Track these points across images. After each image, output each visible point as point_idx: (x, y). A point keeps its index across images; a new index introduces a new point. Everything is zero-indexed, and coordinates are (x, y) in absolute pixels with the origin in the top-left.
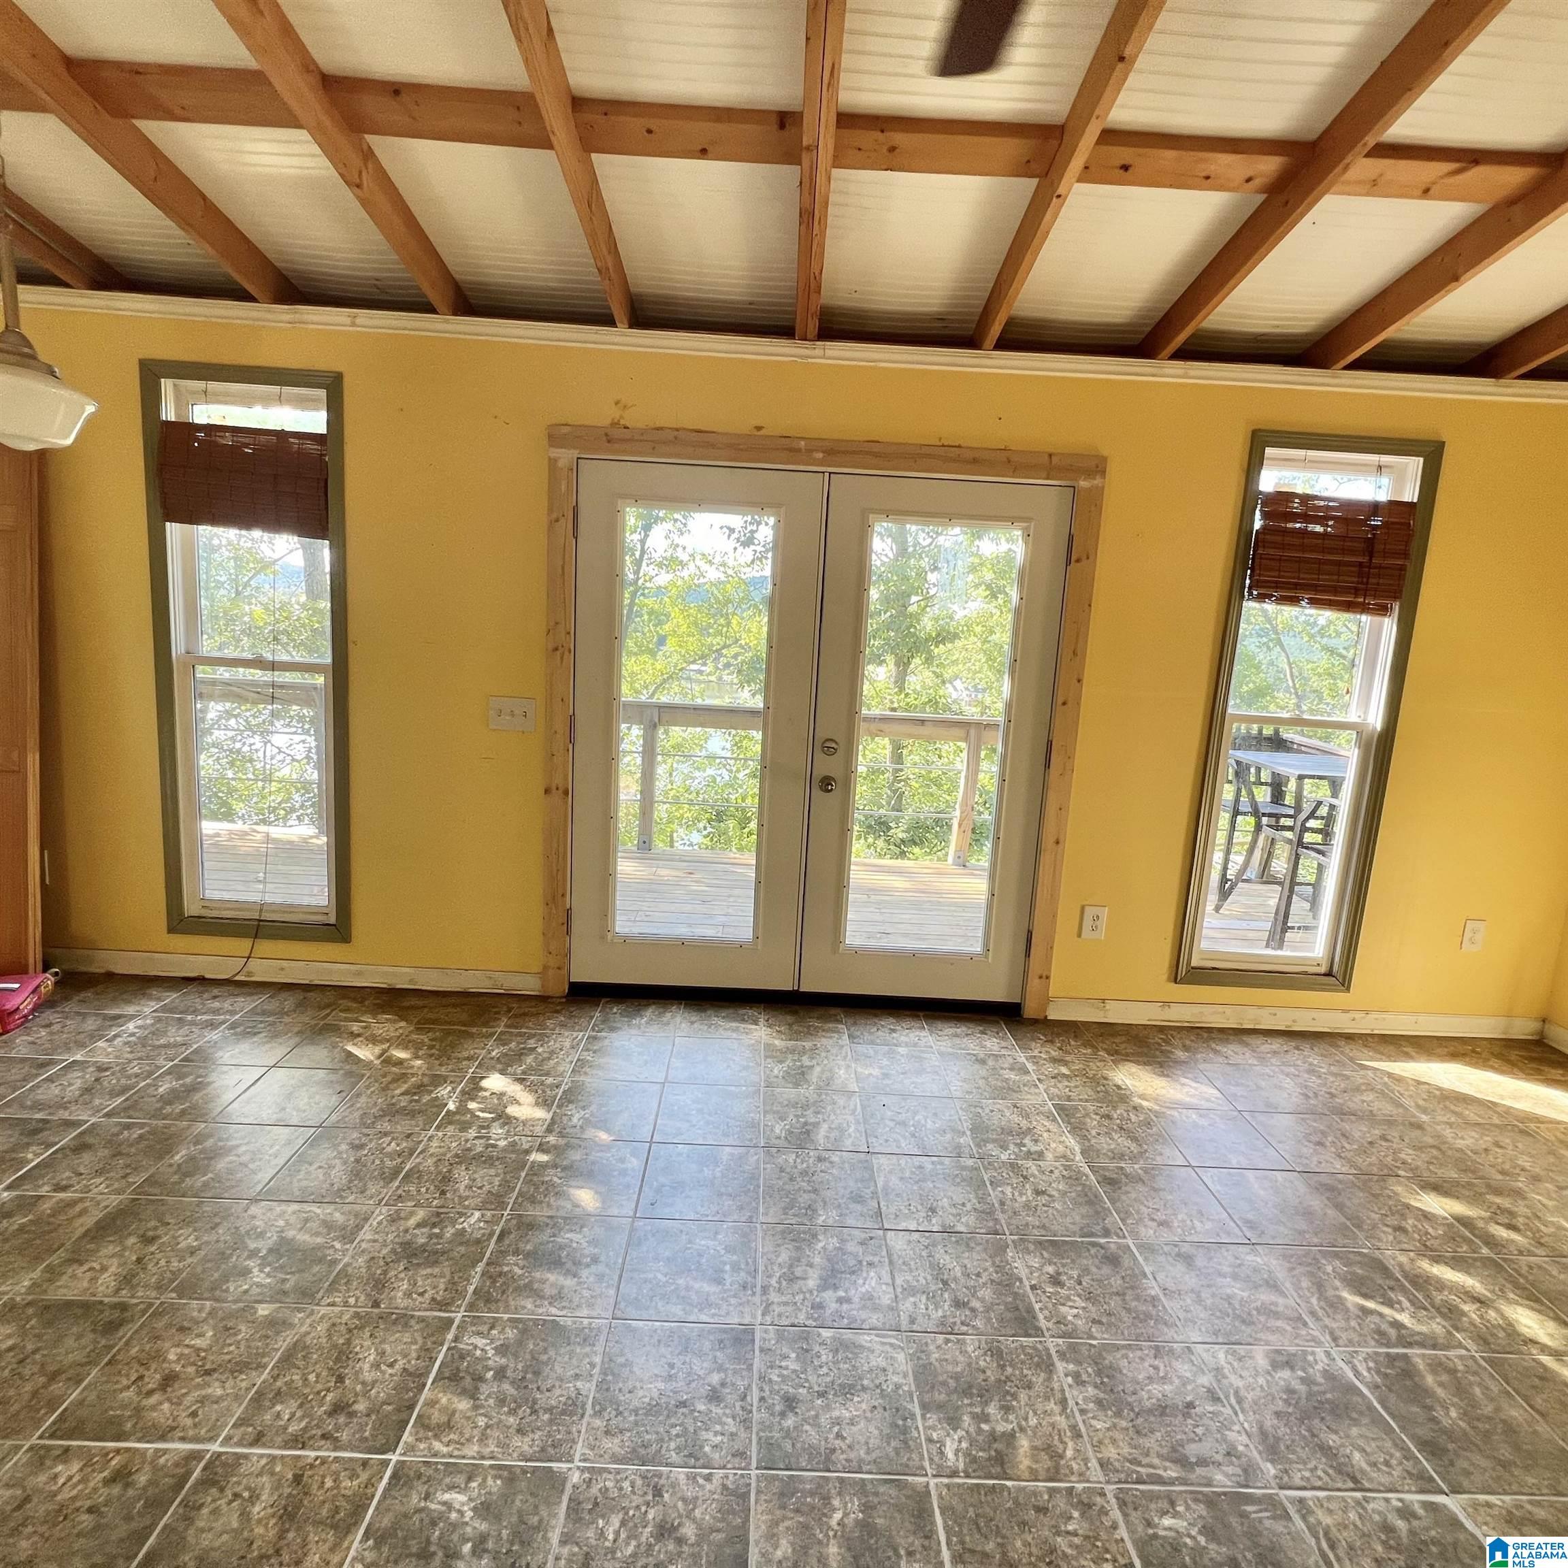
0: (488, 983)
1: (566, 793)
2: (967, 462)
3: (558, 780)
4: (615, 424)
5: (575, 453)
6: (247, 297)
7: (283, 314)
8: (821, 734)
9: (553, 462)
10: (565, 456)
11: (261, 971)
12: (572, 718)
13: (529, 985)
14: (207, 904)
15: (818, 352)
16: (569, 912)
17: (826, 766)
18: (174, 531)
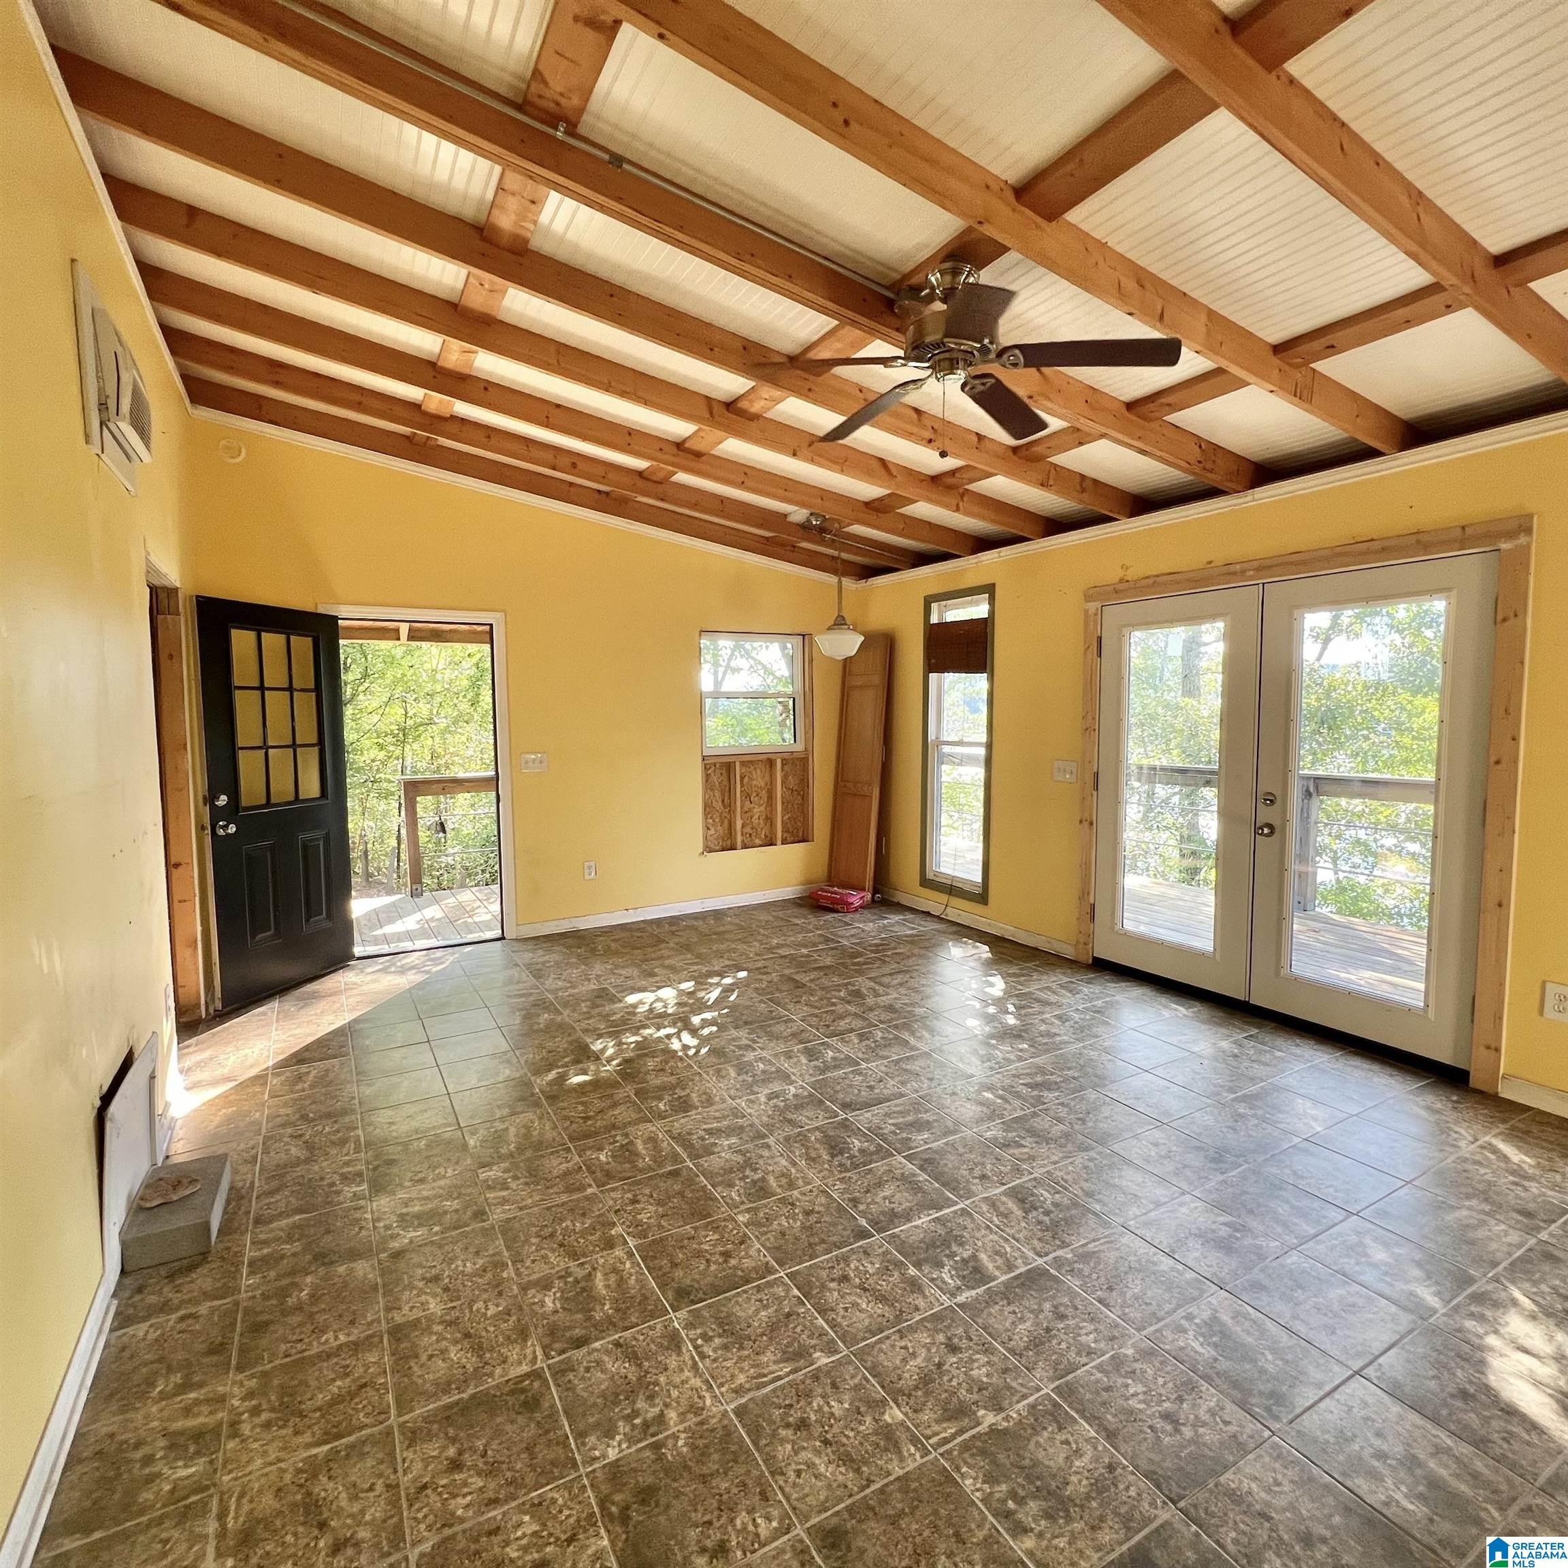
0: (1048, 945)
1: (1091, 824)
2: (1377, 552)
3: (1086, 815)
4: (1121, 581)
5: (1098, 604)
6: (959, 557)
7: (971, 560)
8: (1263, 788)
9: (1086, 611)
10: (1093, 606)
11: (952, 915)
12: (1097, 775)
13: (1069, 952)
14: (937, 874)
15: (1249, 498)
16: (1093, 907)
17: (1267, 814)
18: (933, 677)
